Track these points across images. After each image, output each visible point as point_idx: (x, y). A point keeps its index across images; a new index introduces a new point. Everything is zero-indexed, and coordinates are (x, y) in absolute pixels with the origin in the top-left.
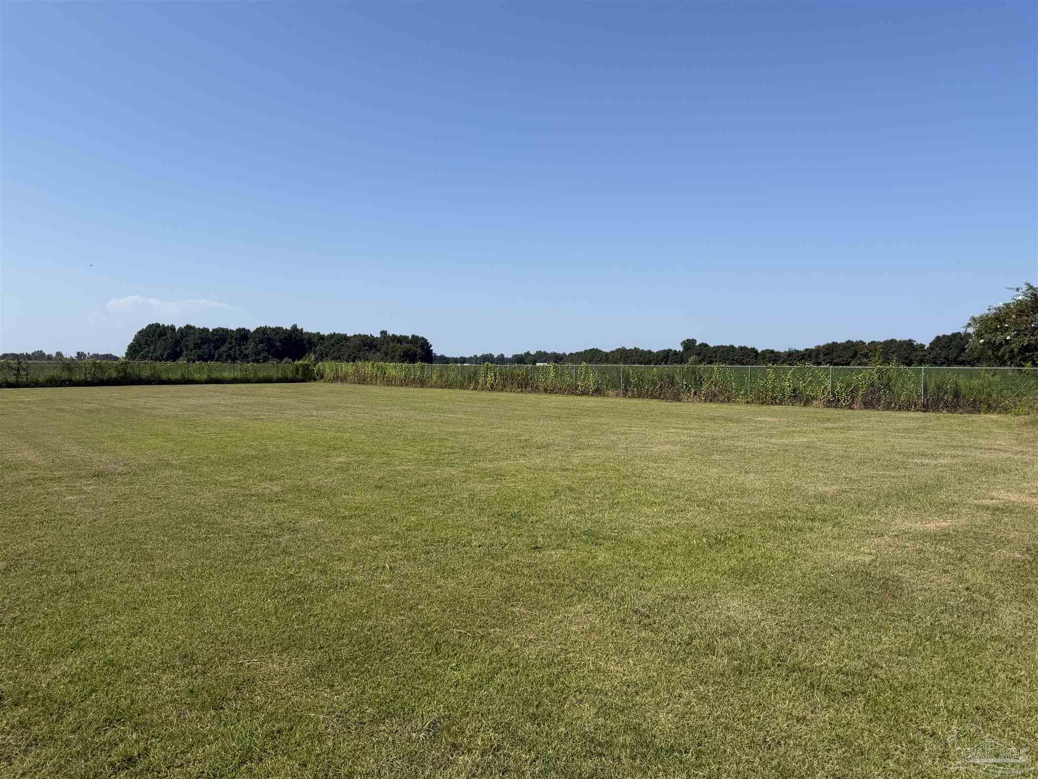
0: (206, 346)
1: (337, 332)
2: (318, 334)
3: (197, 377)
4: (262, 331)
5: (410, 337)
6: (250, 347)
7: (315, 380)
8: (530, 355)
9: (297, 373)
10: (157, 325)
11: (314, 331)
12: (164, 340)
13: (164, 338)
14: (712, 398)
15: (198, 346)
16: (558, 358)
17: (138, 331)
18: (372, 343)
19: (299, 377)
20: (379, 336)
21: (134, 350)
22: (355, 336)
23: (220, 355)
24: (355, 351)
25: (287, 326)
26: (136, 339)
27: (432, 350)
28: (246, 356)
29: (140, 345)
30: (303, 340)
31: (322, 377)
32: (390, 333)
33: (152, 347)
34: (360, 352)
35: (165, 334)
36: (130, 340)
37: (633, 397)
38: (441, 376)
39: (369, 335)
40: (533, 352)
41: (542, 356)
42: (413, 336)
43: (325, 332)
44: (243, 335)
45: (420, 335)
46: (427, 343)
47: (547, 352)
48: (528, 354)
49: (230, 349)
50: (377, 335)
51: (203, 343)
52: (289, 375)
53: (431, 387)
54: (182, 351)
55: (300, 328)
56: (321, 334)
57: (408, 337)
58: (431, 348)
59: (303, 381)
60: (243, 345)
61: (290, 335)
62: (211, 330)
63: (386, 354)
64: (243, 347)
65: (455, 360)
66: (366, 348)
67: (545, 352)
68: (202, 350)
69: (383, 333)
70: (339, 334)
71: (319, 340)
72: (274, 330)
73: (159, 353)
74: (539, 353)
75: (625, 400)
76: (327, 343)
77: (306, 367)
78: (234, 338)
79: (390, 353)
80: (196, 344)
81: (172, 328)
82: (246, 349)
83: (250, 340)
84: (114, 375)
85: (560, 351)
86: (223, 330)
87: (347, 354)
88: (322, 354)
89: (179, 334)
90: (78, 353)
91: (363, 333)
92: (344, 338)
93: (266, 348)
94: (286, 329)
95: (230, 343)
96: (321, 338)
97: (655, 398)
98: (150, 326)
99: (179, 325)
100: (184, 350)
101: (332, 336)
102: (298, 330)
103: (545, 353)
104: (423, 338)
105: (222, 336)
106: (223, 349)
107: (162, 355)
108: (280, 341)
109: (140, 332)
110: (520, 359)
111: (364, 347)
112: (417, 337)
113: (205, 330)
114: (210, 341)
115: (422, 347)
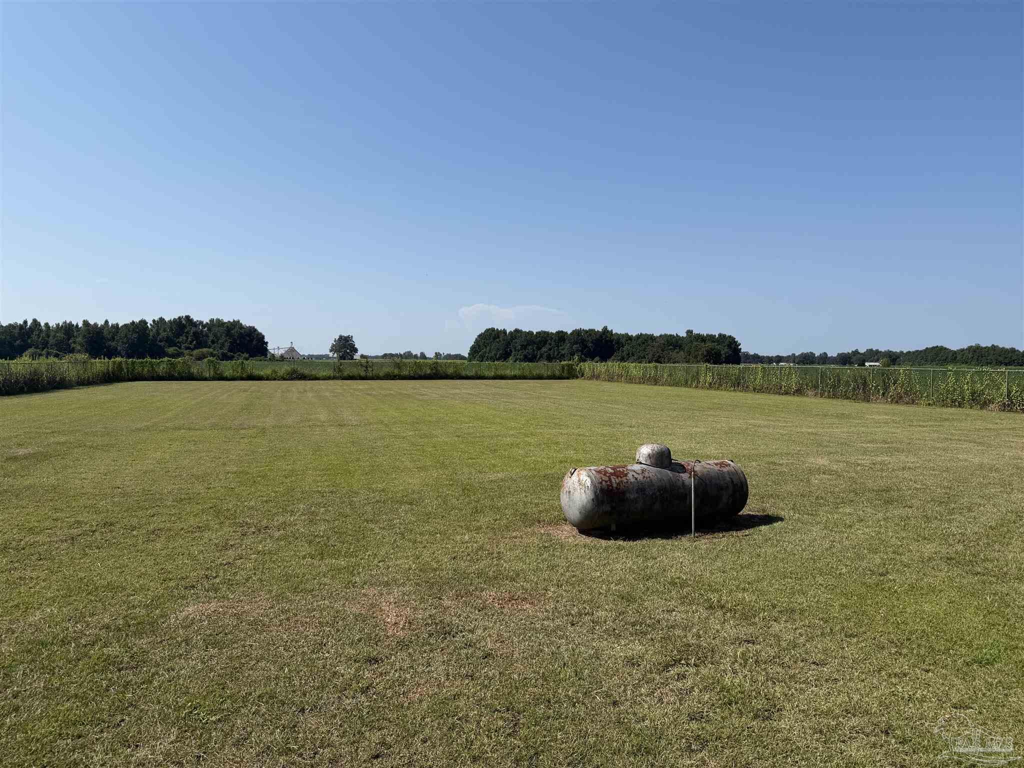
0: (530, 347)
1: (644, 333)
2: (627, 334)
3: (487, 373)
4: (577, 333)
5: (717, 336)
6: (566, 348)
7: (577, 377)
8: (859, 353)
9: (563, 372)
10: (493, 330)
11: (623, 332)
12: (497, 342)
13: (498, 340)
14: (898, 399)
15: (524, 347)
16: (893, 358)
17: (478, 334)
18: (677, 342)
19: (565, 374)
20: (685, 335)
21: (474, 350)
22: (661, 336)
23: (541, 356)
24: (660, 350)
25: (599, 328)
26: (477, 341)
27: (741, 349)
28: (563, 355)
29: (479, 346)
30: (611, 341)
31: (583, 376)
32: (695, 332)
33: (488, 348)
34: (663, 351)
35: (498, 337)
36: (472, 343)
37: (829, 397)
38: (670, 375)
39: (675, 335)
40: (862, 350)
41: (873, 355)
42: (720, 335)
43: (633, 333)
44: (561, 336)
45: (728, 334)
46: (735, 342)
47: (880, 350)
48: (856, 352)
49: (550, 349)
50: (683, 334)
51: (528, 344)
52: (557, 373)
53: (663, 385)
54: (511, 351)
55: (610, 330)
56: (630, 335)
57: (715, 336)
58: (739, 347)
59: (568, 378)
60: (561, 346)
61: (601, 336)
62: (535, 333)
63: (689, 353)
64: (560, 348)
65: (770, 360)
66: (671, 347)
67: (877, 350)
68: (527, 351)
69: (689, 332)
70: (646, 334)
71: (627, 341)
72: (586, 332)
73: (493, 353)
74: (870, 351)
75: (822, 400)
76: (634, 343)
77: (570, 367)
78: (553, 341)
79: (693, 352)
80: (522, 346)
81: (504, 331)
82: (563, 349)
83: (567, 341)
84: (429, 372)
85: (896, 349)
86: (545, 332)
87: (651, 353)
88: (629, 354)
89: (509, 338)
90: (436, 353)
91: (669, 333)
92: (651, 338)
93: (580, 349)
94: (598, 331)
95: (550, 344)
96: (629, 338)
97: (848, 398)
98: (487, 330)
99: (509, 329)
100: (513, 350)
101: (639, 336)
102: (608, 331)
103: (877, 352)
104: (730, 337)
105: (543, 338)
106: (544, 349)
107: (496, 355)
108: (592, 342)
109: (480, 336)
110: (845, 359)
111: (669, 346)
112: (724, 336)
113: (531, 333)
114: (534, 343)
115: (729, 346)
